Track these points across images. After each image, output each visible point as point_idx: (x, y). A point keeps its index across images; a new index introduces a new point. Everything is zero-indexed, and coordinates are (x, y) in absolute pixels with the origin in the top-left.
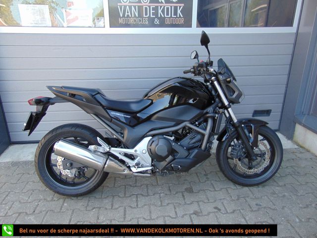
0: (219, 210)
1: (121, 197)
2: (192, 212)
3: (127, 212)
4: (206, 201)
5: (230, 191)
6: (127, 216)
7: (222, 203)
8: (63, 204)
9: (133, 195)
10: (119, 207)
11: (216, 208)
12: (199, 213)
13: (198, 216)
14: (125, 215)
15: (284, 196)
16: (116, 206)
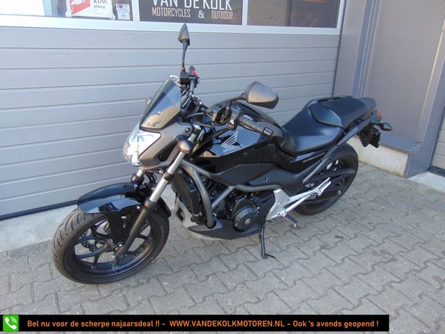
0: (342, 238)
1: (226, 255)
2: (319, 248)
3: (252, 268)
4: (321, 233)
5: (334, 217)
6: (256, 272)
7: (338, 230)
8: (161, 285)
9: (239, 248)
10: (237, 265)
11: (337, 237)
12: (325, 246)
13: (328, 249)
14: (253, 272)
15: (383, 210)
16: (233, 266)
